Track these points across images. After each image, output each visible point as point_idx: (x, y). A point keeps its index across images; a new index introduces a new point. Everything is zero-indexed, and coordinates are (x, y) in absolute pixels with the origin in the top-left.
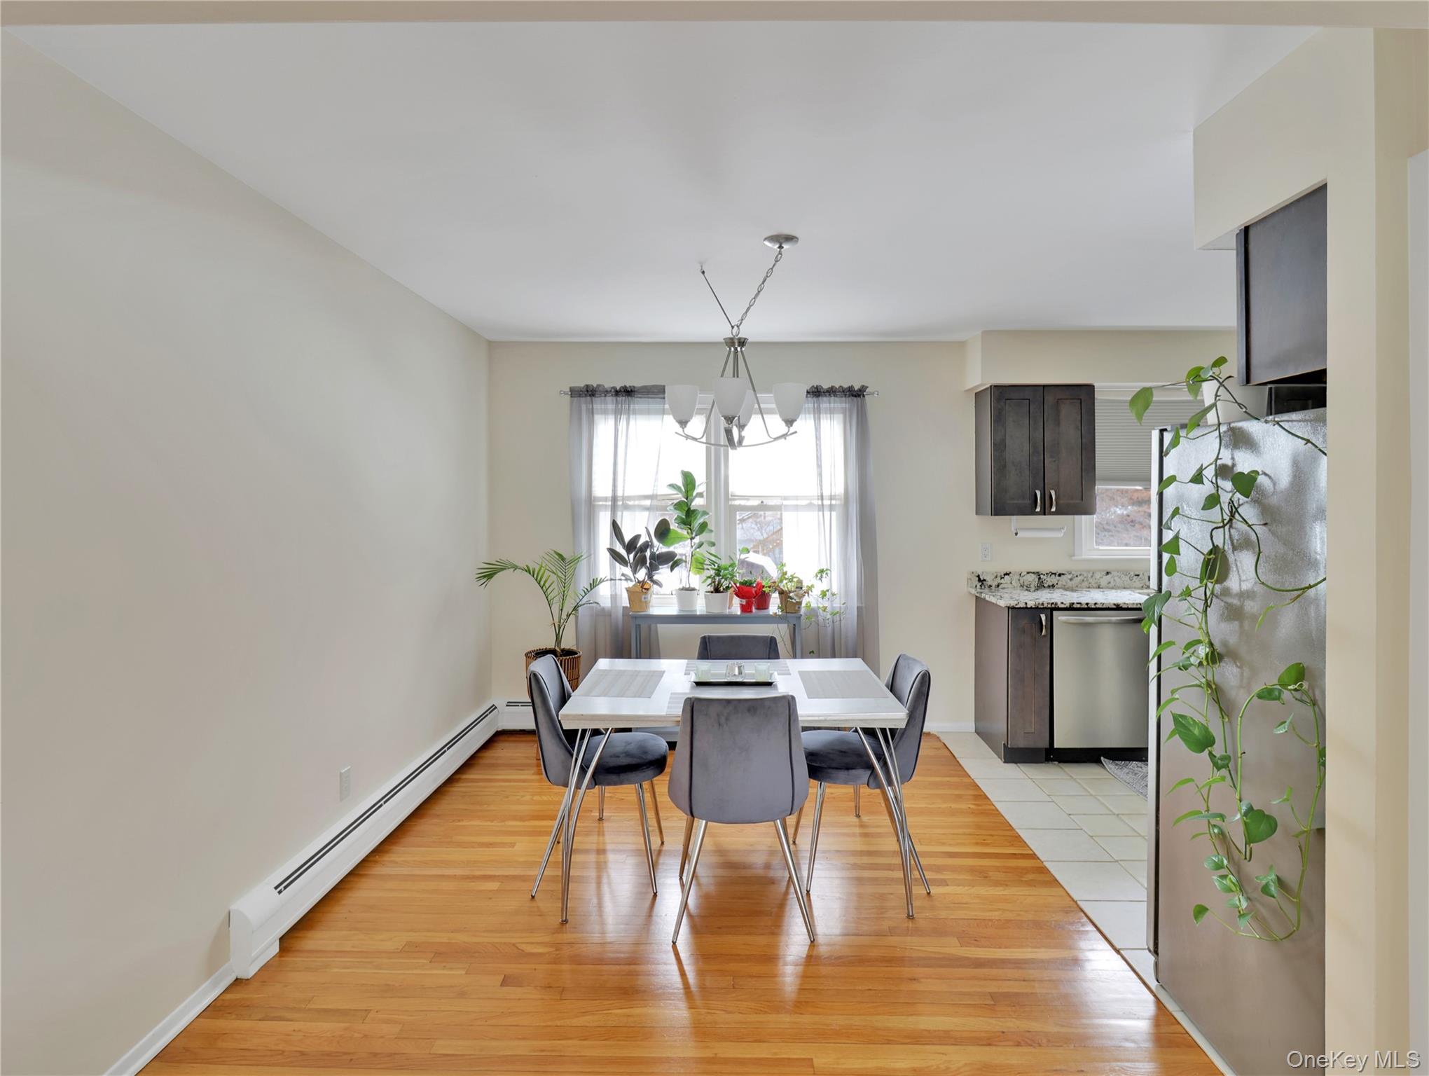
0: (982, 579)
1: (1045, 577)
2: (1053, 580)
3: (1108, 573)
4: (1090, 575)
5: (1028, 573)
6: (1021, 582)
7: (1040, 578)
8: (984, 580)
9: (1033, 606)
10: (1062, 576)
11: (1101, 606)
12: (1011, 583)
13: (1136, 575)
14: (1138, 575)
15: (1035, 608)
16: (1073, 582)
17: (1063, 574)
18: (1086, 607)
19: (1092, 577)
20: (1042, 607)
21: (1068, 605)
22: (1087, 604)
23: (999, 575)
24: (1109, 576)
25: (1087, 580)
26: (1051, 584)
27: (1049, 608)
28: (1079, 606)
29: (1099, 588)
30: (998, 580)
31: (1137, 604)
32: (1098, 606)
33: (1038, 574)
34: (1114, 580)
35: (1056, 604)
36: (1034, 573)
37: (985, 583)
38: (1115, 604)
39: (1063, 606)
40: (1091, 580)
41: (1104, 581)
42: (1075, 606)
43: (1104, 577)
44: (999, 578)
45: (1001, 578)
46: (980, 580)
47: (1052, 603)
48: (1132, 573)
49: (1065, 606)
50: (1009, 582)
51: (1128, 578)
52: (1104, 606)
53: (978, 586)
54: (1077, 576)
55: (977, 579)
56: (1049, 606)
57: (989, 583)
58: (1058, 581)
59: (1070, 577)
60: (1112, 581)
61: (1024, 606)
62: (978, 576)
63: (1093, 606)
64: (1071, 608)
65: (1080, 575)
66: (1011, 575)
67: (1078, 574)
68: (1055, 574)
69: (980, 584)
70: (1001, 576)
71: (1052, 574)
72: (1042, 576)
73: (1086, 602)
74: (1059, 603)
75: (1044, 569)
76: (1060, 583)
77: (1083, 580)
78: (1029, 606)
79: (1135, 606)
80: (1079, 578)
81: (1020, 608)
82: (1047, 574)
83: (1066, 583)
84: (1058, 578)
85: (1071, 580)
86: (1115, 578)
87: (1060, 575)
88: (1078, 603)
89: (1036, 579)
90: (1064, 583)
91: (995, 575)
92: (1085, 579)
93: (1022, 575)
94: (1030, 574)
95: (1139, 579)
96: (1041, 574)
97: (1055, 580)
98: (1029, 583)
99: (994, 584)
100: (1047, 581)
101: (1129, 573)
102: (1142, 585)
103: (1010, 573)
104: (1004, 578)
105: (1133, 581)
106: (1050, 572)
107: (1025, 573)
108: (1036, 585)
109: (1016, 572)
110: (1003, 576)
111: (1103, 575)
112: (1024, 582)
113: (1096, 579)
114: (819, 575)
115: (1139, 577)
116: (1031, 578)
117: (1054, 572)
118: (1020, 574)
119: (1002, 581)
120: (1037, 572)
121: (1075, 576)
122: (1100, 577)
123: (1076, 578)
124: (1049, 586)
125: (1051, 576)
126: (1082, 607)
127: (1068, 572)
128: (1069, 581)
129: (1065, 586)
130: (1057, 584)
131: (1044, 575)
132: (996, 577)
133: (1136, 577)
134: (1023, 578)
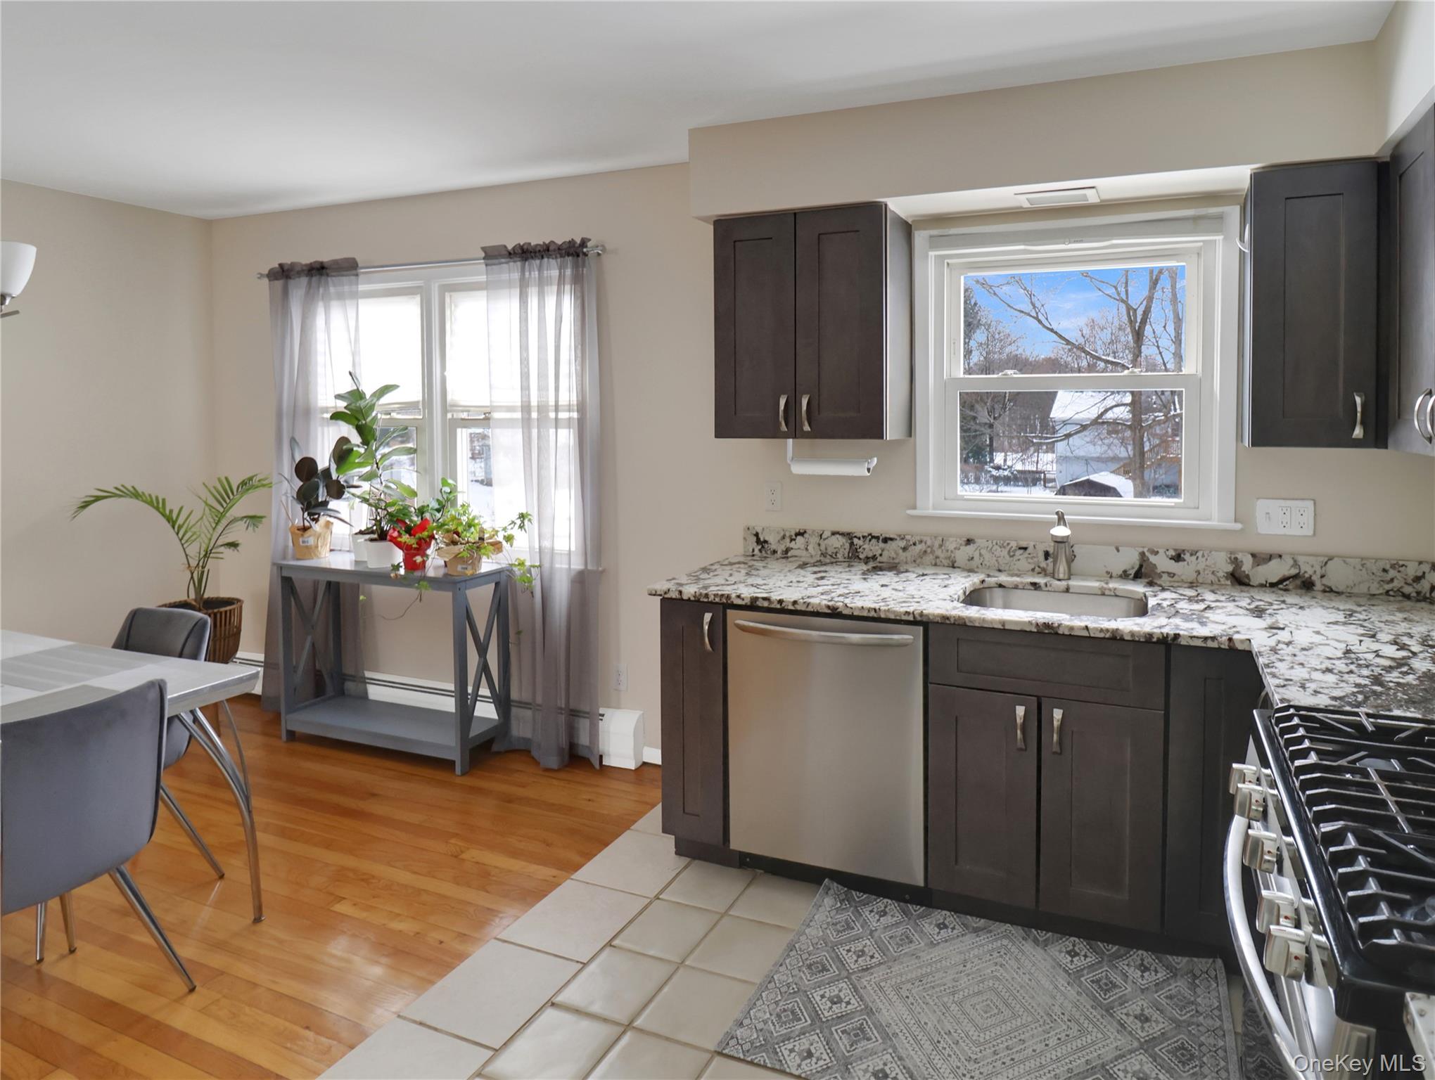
0: (762, 539)
1: (861, 542)
2: (873, 548)
3: (969, 542)
4: (937, 544)
5: (834, 534)
6: (823, 548)
7: (852, 544)
8: (766, 542)
9: (692, 599)
10: (889, 542)
11: (803, 608)
12: (807, 549)
13: (1020, 548)
14: (1025, 549)
15: (695, 601)
16: (908, 554)
17: (891, 539)
18: (778, 606)
19: (941, 546)
20: (706, 600)
21: (747, 601)
22: (780, 602)
23: (788, 534)
24: (971, 548)
25: (933, 552)
26: (870, 555)
27: (717, 603)
28: (766, 604)
29: (953, 567)
30: (787, 542)
31: (869, 610)
32: (798, 607)
33: (849, 536)
34: (980, 555)
35: (728, 597)
36: (843, 534)
37: (766, 546)
38: (828, 607)
39: (739, 602)
40: (938, 553)
41: (962, 555)
42: (760, 603)
43: (963, 548)
44: (788, 540)
45: (792, 540)
46: (758, 541)
47: (722, 595)
48: (1014, 544)
49: (743, 603)
50: (803, 547)
51: (1005, 552)
52: (810, 609)
53: (757, 551)
54: (914, 544)
55: (755, 538)
56: (717, 600)
57: (773, 547)
58: (883, 551)
59: (902, 544)
60: (976, 556)
61: (678, 596)
62: (757, 535)
63: (791, 607)
64: (753, 606)
65: (921, 542)
66: (806, 535)
67: (917, 539)
68: (877, 538)
69: (760, 547)
70: (791, 536)
71: (873, 537)
72: (856, 541)
73: (778, 598)
74: (733, 596)
75: (860, 526)
76: (885, 553)
77: (925, 552)
78: (685, 597)
79: (865, 614)
80: (919, 547)
81: (671, 599)
82: (864, 537)
83: (897, 554)
84: (881, 545)
85: (905, 549)
86: (983, 552)
87: (886, 540)
88: (765, 599)
89: (847, 546)
90: (893, 555)
91: (782, 535)
92: (929, 550)
93: (824, 536)
94: (838, 536)
95: (1026, 555)
96: (855, 537)
97: (877, 547)
98: (835, 551)
99: (781, 548)
100: (864, 549)
101: (1008, 544)
102: (1033, 567)
103: (805, 532)
104: (795, 540)
105: (1016, 558)
106: (870, 534)
107: (829, 534)
108: (846, 555)
109: (814, 531)
110: (794, 537)
111: (961, 545)
112: (826, 549)
113: (947, 551)
114: (518, 522)
115: (1028, 551)
116: (838, 542)
117: (876, 535)
118: (821, 535)
119: (792, 545)
120: (849, 534)
121: (911, 543)
122: (955, 549)
123: (913, 547)
124: (867, 558)
125: (870, 540)
126: (773, 606)
127: (900, 536)
128: (901, 551)
129: (893, 559)
130: (881, 555)
131: (859, 538)
132: (784, 537)
133: (1022, 551)
134: (826, 541)
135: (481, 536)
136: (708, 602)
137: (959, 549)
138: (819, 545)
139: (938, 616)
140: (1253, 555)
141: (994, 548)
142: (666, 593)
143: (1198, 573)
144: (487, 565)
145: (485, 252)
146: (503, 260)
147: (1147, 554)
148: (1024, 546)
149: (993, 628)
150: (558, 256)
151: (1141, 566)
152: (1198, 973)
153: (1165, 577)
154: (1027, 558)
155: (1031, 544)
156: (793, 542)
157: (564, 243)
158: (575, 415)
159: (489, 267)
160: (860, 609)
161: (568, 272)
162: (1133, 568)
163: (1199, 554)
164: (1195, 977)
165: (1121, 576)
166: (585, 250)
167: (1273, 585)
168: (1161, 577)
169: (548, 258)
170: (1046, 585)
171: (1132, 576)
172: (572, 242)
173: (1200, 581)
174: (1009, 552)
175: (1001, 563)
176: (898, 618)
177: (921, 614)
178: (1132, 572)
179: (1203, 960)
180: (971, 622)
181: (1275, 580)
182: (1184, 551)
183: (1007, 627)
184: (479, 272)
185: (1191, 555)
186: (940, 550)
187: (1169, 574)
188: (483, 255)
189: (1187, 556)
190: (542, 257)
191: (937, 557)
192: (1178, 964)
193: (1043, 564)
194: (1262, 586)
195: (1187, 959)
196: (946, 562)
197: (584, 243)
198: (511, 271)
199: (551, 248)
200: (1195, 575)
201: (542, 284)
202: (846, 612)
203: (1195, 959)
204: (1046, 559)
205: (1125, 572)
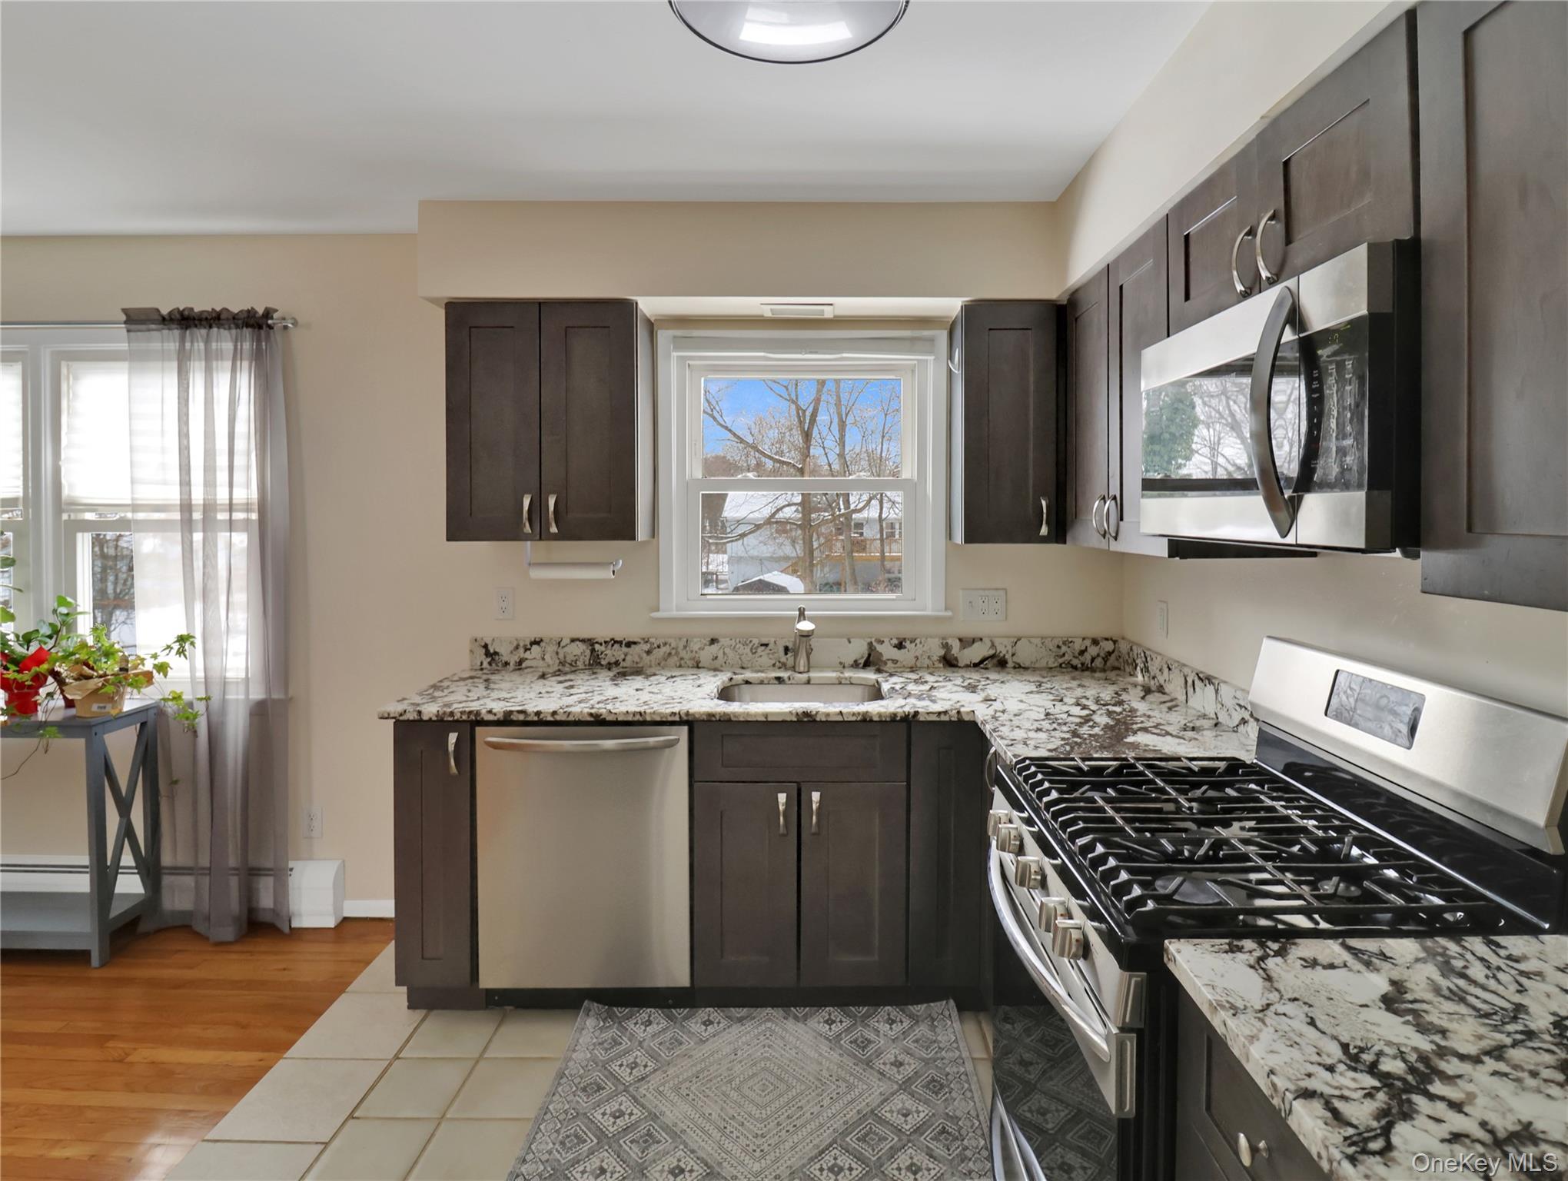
0: (492, 651)
1: (603, 648)
2: (616, 653)
3: (713, 641)
4: (681, 646)
5: (573, 640)
6: (561, 656)
7: (593, 650)
8: (496, 653)
9: (434, 718)
10: (633, 646)
11: (563, 718)
12: (543, 659)
13: (762, 645)
14: (766, 645)
15: (437, 721)
16: (652, 657)
17: (635, 643)
18: (536, 718)
19: (685, 647)
20: (451, 719)
21: (500, 716)
22: (538, 713)
23: (522, 644)
24: (715, 647)
25: (677, 653)
26: (613, 660)
27: (464, 721)
28: (521, 717)
29: (698, 667)
30: (521, 653)
31: (634, 714)
32: (558, 718)
33: (590, 642)
34: (724, 653)
35: (478, 713)
36: (583, 641)
37: (497, 657)
38: (591, 715)
39: (491, 717)
40: (683, 654)
41: (707, 654)
42: (514, 717)
43: (707, 648)
44: (521, 650)
45: (526, 650)
46: (488, 654)
47: (470, 712)
48: (756, 641)
49: (495, 718)
50: (539, 656)
51: (747, 650)
52: (571, 718)
53: (485, 665)
54: (659, 647)
55: (484, 651)
56: (464, 717)
57: (505, 659)
58: (626, 655)
59: (646, 647)
60: (720, 655)
61: (417, 717)
62: (486, 646)
63: (550, 718)
64: (506, 721)
65: (665, 644)
66: (542, 644)
67: (661, 641)
68: (620, 643)
69: (489, 659)
70: (525, 646)
71: (616, 642)
72: (597, 647)
73: (535, 710)
74: (484, 711)
75: (601, 631)
76: (629, 658)
77: (670, 654)
78: (425, 718)
79: (630, 718)
80: (664, 649)
81: (408, 721)
82: (605, 642)
83: (641, 658)
84: (625, 649)
85: (648, 652)
86: (727, 650)
87: (629, 644)
88: (520, 712)
89: (588, 652)
90: (637, 659)
91: (515, 644)
92: (673, 652)
93: (562, 644)
94: (578, 643)
95: (767, 651)
96: (597, 643)
97: (619, 653)
98: (574, 659)
99: (513, 659)
100: (606, 655)
101: (751, 642)
102: (773, 662)
103: (542, 640)
104: (530, 649)
105: (757, 655)
106: (612, 639)
107: (568, 641)
108: (587, 663)
109: (551, 639)
110: (529, 647)
111: (705, 645)
112: (565, 657)
113: (692, 652)
114: (176, 646)
115: (769, 648)
116: (579, 649)
117: (619, 640)
118: (559, 643)
119: (527, 655)
120: (589, 640)
121: (656, 646)
122: (699, 649)
123: (657, 650)
124: (609, 664)
125: (613, 645)
126: (529, 719)
127: (644, 639)
128: (645, 655)
129: (637, 663)
130: (624, 660)
131: (601, 644)
132: (517, 647)
133: (763, 648)
134: (566, 649)
135: (123, 666)
136: (454, 721)
137: (703, 649)
138: (557, 653)
139: (704, 714)
140: (960, 640)
141: (737, 647)
142: (401, 715)
143: (917, 658)
144: (131, 702)
145: (126, 314)
146: (153, 326)
147: (875, 644)
148: (766, 643)
149: (757, 721)
150: (232, 326)
151: (869, 655)
152: (935, 1016)
153: (890, 664)
154: (768, 654)
155: (773, 640)
156: (528, 652)
157: (241, 311)
158: (254, 516)
159: (132, 334)
160: (624, 714)
161: (247, 346)
162: (862, 657)
163: (918, 641)
164: (933, 1020)
165: (852, 666)
166: (270, 322)
167: (976, 665)
168: (886, 664)
169: (218, 328)
170: (789, 679)
171: (861, 665)
172: (251, 313)
173: (919, 665)
174: (751, 649)
175: (744, 660)
176: (664, 719)
177: (687, 714)
178: (862, 661)
179: (938, 1004)
180: (735, 716)
181: (977, 661)
182: (905, 639)
183: (769, 719)
184: (119, 339)
185: (911, 642)
186: (685, 652)
187: (893, 660)
188: (124, 318)
189: (907, 644)
190: (211, 327)
191: (682, 659)
192: (918, 1011)
193: (783, 659)
194: (967, 666)
195: (925, 1005)
196: (690, 663)
197: (268, 314)
198: (169, 340)
199: (223, 316)
200: (914, 660)
201: (209, 358)
202: (610, 718)
203: (932, 1004)
204: (786, 654)
205: (856, 661)
